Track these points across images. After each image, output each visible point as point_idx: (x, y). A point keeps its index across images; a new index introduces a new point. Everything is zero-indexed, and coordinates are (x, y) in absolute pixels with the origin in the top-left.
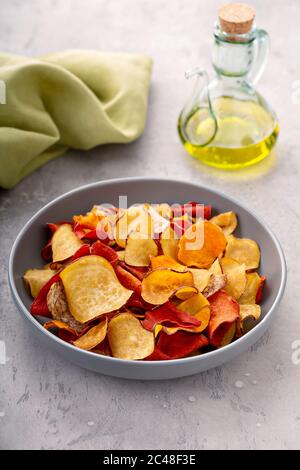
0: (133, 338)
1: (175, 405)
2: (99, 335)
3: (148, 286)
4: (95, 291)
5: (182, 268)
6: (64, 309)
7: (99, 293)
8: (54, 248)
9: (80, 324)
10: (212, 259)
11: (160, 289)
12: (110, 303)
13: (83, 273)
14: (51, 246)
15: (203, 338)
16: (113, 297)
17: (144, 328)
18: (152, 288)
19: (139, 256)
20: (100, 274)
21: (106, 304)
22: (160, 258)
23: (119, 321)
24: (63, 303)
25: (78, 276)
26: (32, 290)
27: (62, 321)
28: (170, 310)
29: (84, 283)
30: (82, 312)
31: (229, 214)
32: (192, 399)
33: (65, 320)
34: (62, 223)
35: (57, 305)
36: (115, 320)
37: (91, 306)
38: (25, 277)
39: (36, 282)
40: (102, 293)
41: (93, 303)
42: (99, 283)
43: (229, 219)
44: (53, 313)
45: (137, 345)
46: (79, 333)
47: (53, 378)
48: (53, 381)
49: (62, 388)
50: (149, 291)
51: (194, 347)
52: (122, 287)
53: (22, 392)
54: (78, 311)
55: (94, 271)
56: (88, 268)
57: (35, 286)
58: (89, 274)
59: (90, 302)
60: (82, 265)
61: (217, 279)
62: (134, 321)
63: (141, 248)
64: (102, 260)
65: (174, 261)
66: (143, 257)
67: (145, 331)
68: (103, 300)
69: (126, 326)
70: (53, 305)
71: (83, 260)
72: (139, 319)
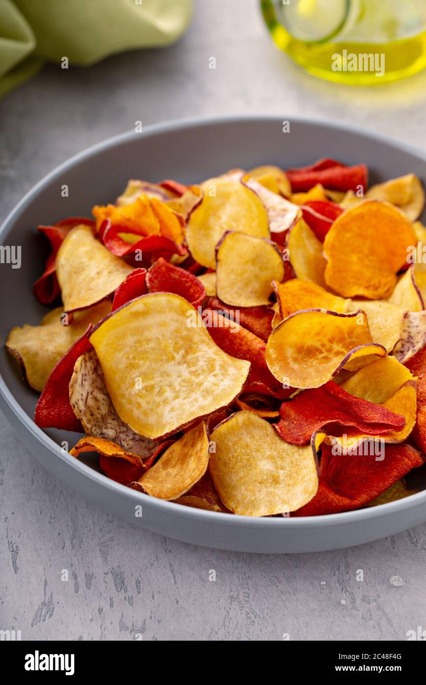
0: (265, 466)
1: (365, 599)
2: (192, 463)
3: (280, 348)
4: (170, 367)
5: (342, 305)
6: (104, 410)
7: (178, 373)
8: (62, 277)
9: (142, 439)
10: (392, 278)
11: (307, 353)
12: (207, 392)
13: (139, 331)
14: (54, 276)
15: (411, 451)
16: (211, 379)
17: (283, 439)
18: (290, 352)
19: (247, 284)
20: (177, 331)
21: (197, 395)
22: (291, 285)
23: (232, 431)
24: (100, 396)
25: (130, 340)
26: (29, 372)
27: (103, 436)
28: (335, 397)
29: (145, 352)
30: (146, 413)
31: (408, 179)
32: (395, 580)
33: (111, 433)
34: (71, 224)
35: (91, 402)
36: (222, 428)
37: (165, 401)
38: (11, 345)
39: (36, 354)
40: (184, 371)
41: (169, 394)
42: (177, 349)
43: (408, 190)
44: (85, 422)
45: (276, 481)
46: (145, 460)
47: (100, 561)
48: (99, 567)
49: (120, 583)
50: (282, 359)
51: (395, 473)
52: (225, 356)
53: (38, 600)
54: (136, 413)
55: (163, 325)
56: (150, 320)
57: (34, 364)
58: (154, 333)
59: (161, 392)
60: (136, 315)
61: (416, 322)
62: (260, 427)
63: (250, 268)
64: (177, 300)
65: (320, 290)
66: (256, 285)
67: (285, 446)
68: (191, 387)
69: (247, 439)
70: (82, 406)
71: (138, 304)
72: (271, 421)
